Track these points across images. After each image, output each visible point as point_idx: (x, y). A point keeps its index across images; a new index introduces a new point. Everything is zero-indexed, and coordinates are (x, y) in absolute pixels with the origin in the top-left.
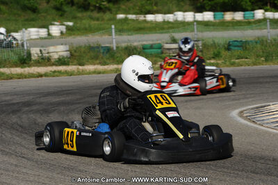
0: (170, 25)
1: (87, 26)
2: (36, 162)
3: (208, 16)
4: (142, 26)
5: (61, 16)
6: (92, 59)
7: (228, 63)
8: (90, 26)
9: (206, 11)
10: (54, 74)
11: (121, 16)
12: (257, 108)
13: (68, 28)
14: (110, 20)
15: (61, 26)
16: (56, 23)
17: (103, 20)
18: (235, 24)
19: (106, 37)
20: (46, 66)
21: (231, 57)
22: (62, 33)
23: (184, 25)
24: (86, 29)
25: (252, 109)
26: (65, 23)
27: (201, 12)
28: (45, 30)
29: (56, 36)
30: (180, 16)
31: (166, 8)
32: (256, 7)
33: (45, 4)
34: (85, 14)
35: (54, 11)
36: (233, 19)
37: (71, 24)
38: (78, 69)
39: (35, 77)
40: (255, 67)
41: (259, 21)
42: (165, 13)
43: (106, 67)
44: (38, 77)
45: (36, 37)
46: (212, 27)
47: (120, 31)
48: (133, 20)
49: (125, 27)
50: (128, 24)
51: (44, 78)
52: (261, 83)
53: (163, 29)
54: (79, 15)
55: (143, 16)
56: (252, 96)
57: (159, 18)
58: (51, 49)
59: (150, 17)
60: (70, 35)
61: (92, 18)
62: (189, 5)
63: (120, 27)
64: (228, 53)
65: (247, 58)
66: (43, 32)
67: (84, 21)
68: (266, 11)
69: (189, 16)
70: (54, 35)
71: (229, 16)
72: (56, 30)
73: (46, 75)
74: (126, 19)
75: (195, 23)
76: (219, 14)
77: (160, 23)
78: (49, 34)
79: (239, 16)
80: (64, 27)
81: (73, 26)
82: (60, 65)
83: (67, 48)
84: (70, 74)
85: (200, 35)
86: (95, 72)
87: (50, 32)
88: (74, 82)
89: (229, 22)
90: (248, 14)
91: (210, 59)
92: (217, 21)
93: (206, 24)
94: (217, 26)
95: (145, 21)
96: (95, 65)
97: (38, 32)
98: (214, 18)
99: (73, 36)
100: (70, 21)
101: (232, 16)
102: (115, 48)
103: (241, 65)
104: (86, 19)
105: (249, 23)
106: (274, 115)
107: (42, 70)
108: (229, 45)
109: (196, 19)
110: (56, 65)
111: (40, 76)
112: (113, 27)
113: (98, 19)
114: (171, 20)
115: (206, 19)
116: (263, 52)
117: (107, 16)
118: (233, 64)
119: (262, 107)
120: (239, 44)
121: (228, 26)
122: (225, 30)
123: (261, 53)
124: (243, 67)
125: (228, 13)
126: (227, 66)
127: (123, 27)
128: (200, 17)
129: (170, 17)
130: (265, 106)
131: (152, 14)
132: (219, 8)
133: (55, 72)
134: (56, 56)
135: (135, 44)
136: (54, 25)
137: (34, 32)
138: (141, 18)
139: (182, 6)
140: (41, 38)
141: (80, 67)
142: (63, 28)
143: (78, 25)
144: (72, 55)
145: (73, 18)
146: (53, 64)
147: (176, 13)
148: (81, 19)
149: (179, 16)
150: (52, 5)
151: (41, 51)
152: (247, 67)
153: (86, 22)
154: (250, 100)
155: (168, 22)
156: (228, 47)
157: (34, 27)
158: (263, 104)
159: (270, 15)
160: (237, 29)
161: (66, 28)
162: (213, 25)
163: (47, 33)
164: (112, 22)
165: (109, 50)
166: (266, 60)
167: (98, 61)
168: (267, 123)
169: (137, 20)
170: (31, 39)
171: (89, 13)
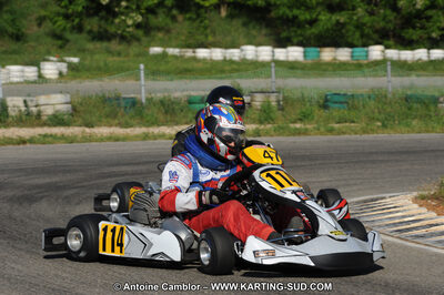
0: (235, 66)
1: (102, 64)
2: (9, 279)
3: (296, 54)
4: (189, 66)
5: (61, 47)
6: (107, 116)
7: (322, 129)
8: (106, 65)
9: (293, 45)
10: (45, 139)
11: (156, 50)
12: (365, 201)
13: (71, 67)
14: (138, 55)
15: (59, 64)
16: (52, 58)
17: (127, 55)
18: (338, 67)
19: (130, 83)
20: (33, 126)
21: (327, 120)
22: (60, 74)
23: (256, 67)
24: (99, 69)
25: (358, 203)
26: (67, 59)
27: (284, 46)
28: (34, 69)
29: (50, 79)
30: (250, 52)
31: (229, 39)
32: (371, 42)
33: (35, 28)
34: (98, 45)
35: (49, 40)
36: (335, 59)
37: (75, 60)
38: (83, 132)
39: (14, 144)
40: (365, 137)
41: (376, 63)
42: (226, 48)
43: (128, 130)
44: (19, 144)
45: (18, 80)
46: (299, 72)
47: (153, 73)
48: (175, 57)
49: (162, 68)
50: (167, 62)
51: (28, 145)
52: (373, 162)
53: (222, 71)
54: (90, 46)
55: (191, 50)
56: (359, 182)
57: (217, 54)
58: (42, 99)
59: (202, 53)
60: (75, 77)
61: (109, 52)
62: (266, 35)
63: (155, 68)
64: (324, 113)
65: (353, 122)
66: (31, 72)
67: (97, 57)
68: (387, 47)
69: (265, 53)
70: (47, 77)
71: (327, 54)
72: (51, 69)
73: (32, 141)
74: (164, 55)
75: (273, 65)
76: (312, 51)
77: (217, 62)
78: (40, 76)
79: (343, 54)
80: (65, 65)
81: (79, 63)
82: (55, 126)
83: (67, 98)
84: (71, 140)
85: (280, 82)
86: (111, 138)
87: (42, 72)
88: (75, 153)
89: (328, 64)
90: (359, 51)
91: (295, 122)
92: (310, 61)
93: (291, 66)
94: (310, 69)
95: (195, 59)
96: (111, 126)
97: (23, 71)
98: (305, 56)
99: (78, 80)
100: (75, 56)
101: (333, 54)
102: (144, 101)
103: (344, 133)
104: (100, 53)
105: (359, 66)
106: (390, 213)
107: (25, 132)
108: (326, 100)
109: (276, 58)
110: (49, 126)
111: (23, 142)
112: (142, 66)
113: (119, 54)
114: (236, 58)
115: (291, 59)
116: (380, 113)
117: (134, 49)
118: (331, 131)
119: (372, 200)
120: (342, 99)
121: (325, 70)
122: (321, 75)
123: (377, 114)
124: (346, 136)
125: (327, 49)
126: (321, 134)
127: (160, 68)
128: (281, 54)
129: (234, 54)
130: (377, 199)
131: (206, 47)
132: (312, 42)
133: (45, 136)
134: (49, 111)
135: (177, 94)
136: (48, 60)
137: (16, 72)
138: (189, 53)
139: (255, 37)
140: (27, 82)
141: (87, 130)
142: (63, 67)
143: (87, 62)
144: (74, 109)
145: (80, 51)
146: (44, 124)
147: (244, 47)
148: (92, 53)
149: (248, 52)
150: (47, 30)
151: (25, 102)
152: (353, 137)
153: (100, 59)
154: (355, 188)
155: (232, 62)
156: (325, 104)
157: (16, 63)
158: (375, 196)
159: (393, 54)
160: (341, 76)
161: (68, 67)
162: (303, 69)
163: (36, 74)
164: (140, 59)
165: (134, 103)
166: (384, 126)
167: (117, 121)
168: (380, 226)
169: (181, 57)
170: (12, 83)
171: (105, 44)
